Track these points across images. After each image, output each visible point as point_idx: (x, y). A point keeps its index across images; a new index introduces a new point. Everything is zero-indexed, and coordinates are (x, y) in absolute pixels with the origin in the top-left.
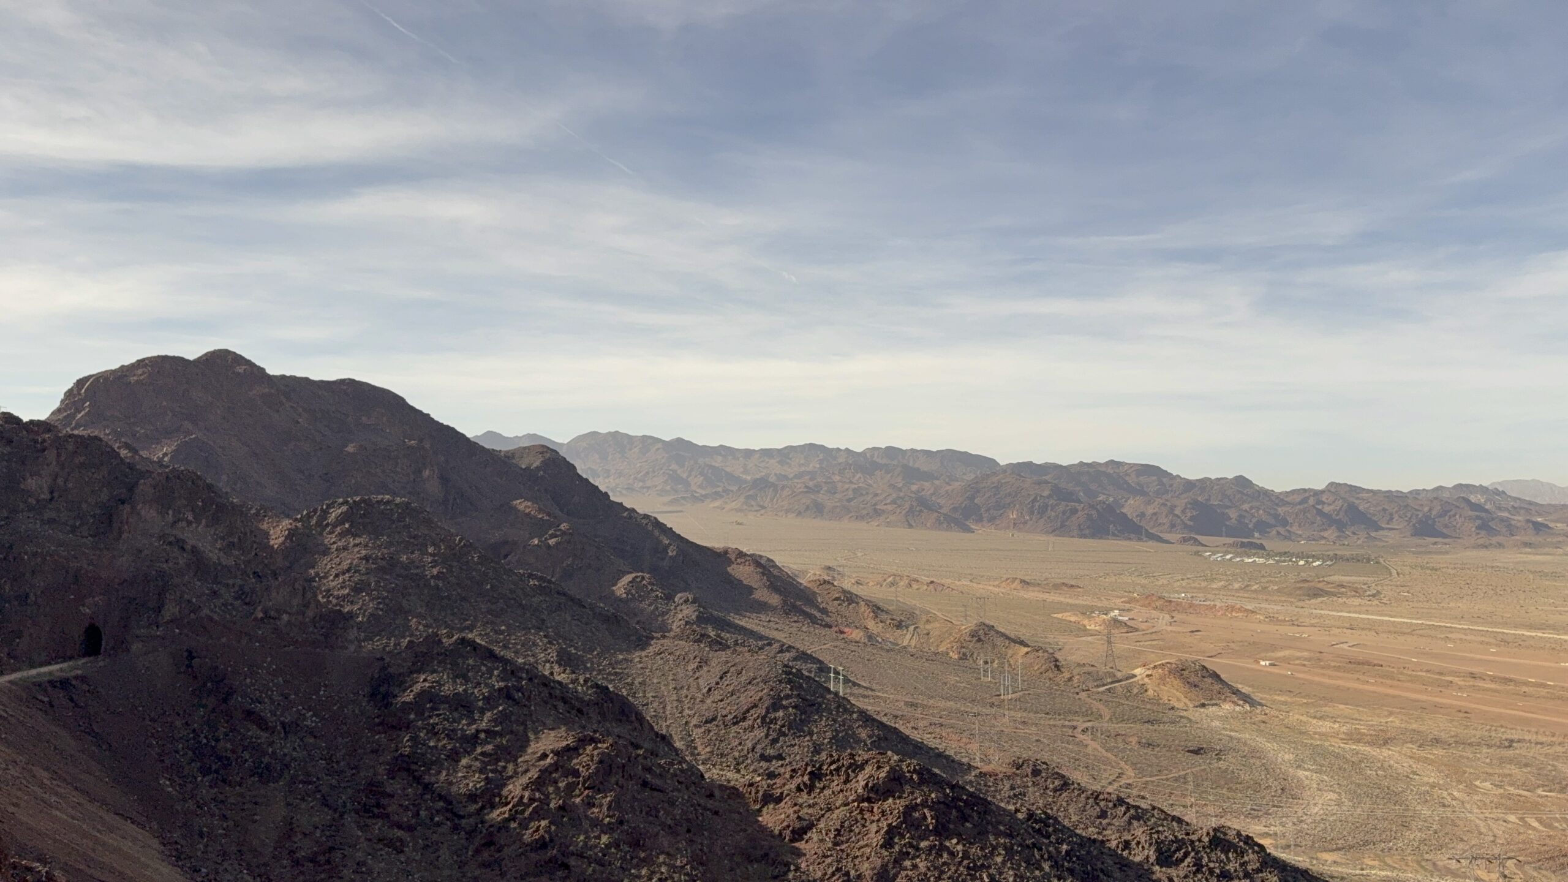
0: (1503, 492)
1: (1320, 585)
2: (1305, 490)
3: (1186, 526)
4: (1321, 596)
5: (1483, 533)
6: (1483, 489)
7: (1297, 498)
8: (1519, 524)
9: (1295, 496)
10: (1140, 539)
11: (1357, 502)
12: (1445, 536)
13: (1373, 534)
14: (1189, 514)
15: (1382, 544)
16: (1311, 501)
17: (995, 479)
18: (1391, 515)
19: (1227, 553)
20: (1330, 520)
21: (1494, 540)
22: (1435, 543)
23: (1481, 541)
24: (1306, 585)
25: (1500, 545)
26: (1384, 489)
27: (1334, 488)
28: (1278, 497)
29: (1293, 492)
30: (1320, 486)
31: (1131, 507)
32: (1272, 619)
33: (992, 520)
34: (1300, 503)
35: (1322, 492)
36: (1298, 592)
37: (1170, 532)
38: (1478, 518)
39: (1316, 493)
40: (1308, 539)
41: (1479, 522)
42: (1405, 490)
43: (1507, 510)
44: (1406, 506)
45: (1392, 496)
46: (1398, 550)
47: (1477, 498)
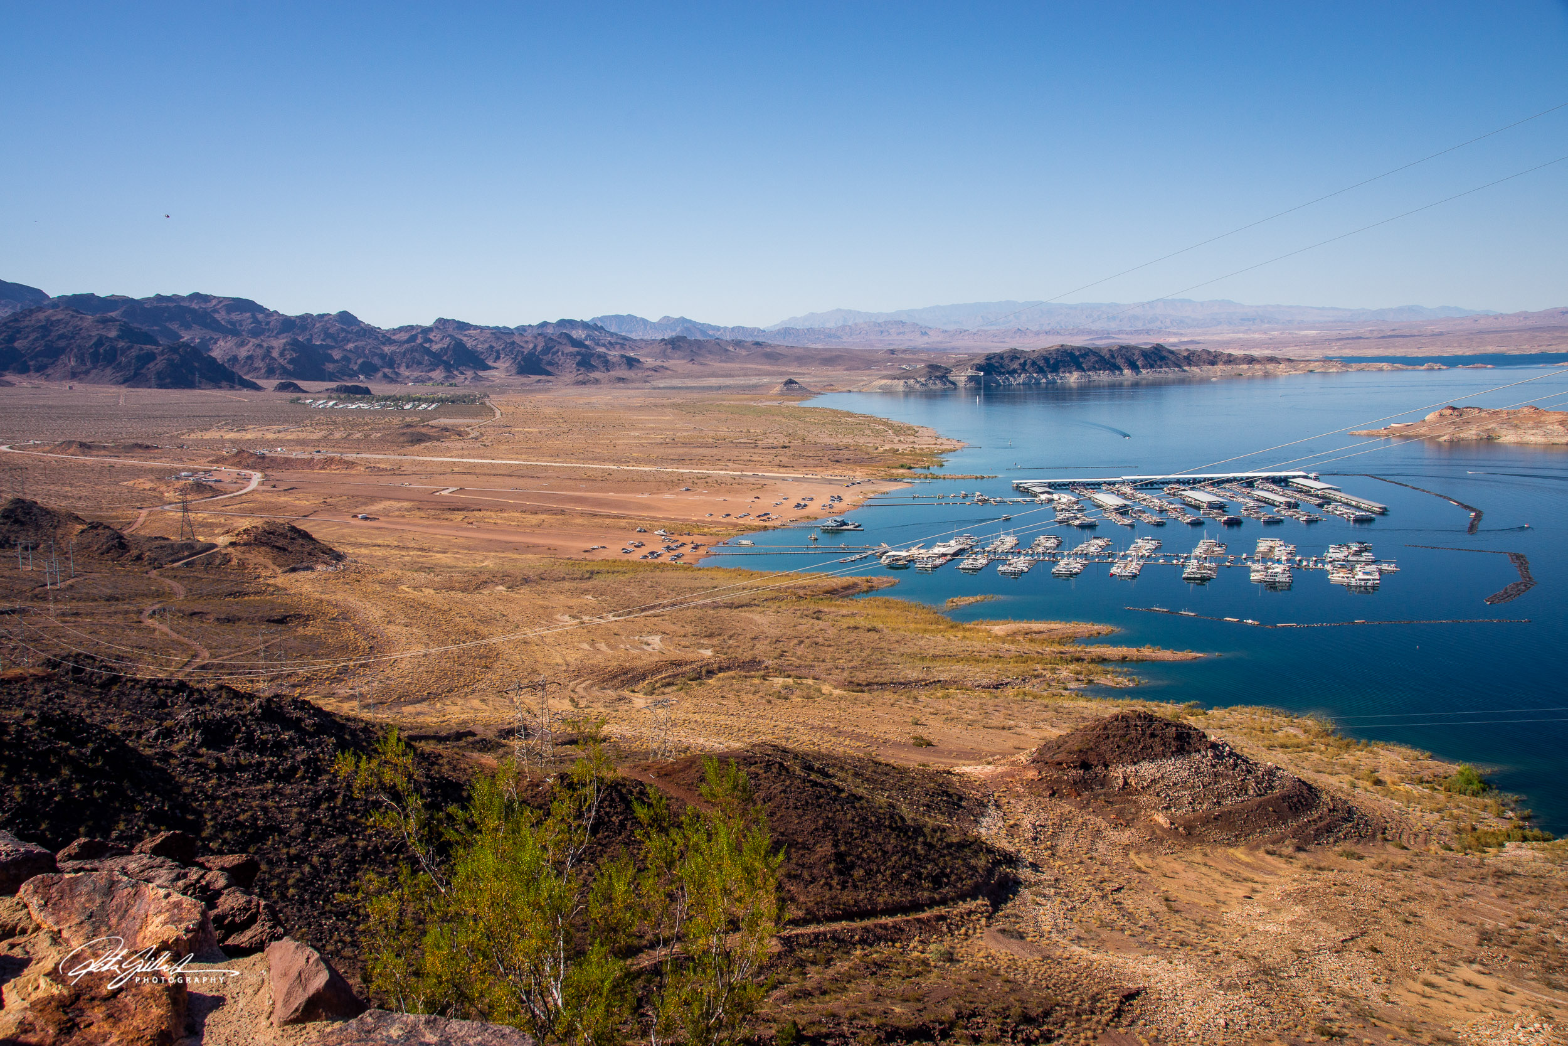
0: (602, 328)
1: (424, 430)
2: (412, 327)
3: (285, 372)
4: (424, 441)
5: (583, 369)
6: (584, 325)
7: (404, 336)
8: (614, 360)
9: (403, 334)
10: (232, 388)
11: (465, 339)
12: (549, 374)
13: (481, 373)
14: (288, 357)
15: (488, 384)
16: (419, 341)
17: (41, 316)
18: (498, 352)
19: (330, 398)
20: (437, 360)
21: (593, 375)
22: (539, 381)
23: (580, 378)
24: (409, 430)
25: (597, 381)
26: (491, 325)
27: (442, 323)
28: (384, 336)
29: (401, 329)
30: (428, 322)
31: (220, 350)
32: (374, 470)
33: (40, 369)
34: (407, 341)
35: (430, 329)
36: (402, 439)
37: (267, 378)
38: (578, 353)
39: (426, 331)
40: (417, 380)
41: (579, 358)
42: (512, 326)
43: (604, 345)
44: (513, 343)
45: (500, 333)
46: (503, 389)
47: (578, 334)
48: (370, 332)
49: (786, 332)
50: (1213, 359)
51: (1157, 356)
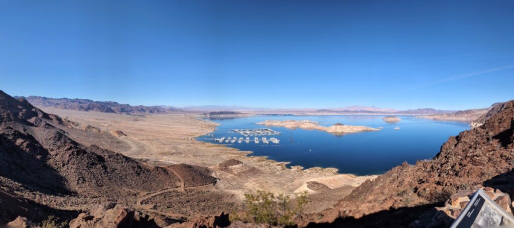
2: (136, 106)
3: (120, 111)
13: (144, 112)
14: (121, 109)
15: (145, 114)
18: (147, 110)
19: (125, 115)
20: (139, 110)
22: (152, 114)
23: (157, 113)
24: (135, 119)
25: (160, 114)
27: (140, 106)
28: (133, 107)
30: (138, 105)
31: (112, 108)
34: (136, 108)
37: (118, 112)
39: (138, 107)
40: (136, 113)
41: (157, 111)
42: (149, 106)
43: (161, 109)
44: (149, 108)
45: (147, 107)
46: (147, 114)
47: (157, 108)
48: (131, 106)
49: (185, 108)
50: (240, 113)
51: (233, 113)
